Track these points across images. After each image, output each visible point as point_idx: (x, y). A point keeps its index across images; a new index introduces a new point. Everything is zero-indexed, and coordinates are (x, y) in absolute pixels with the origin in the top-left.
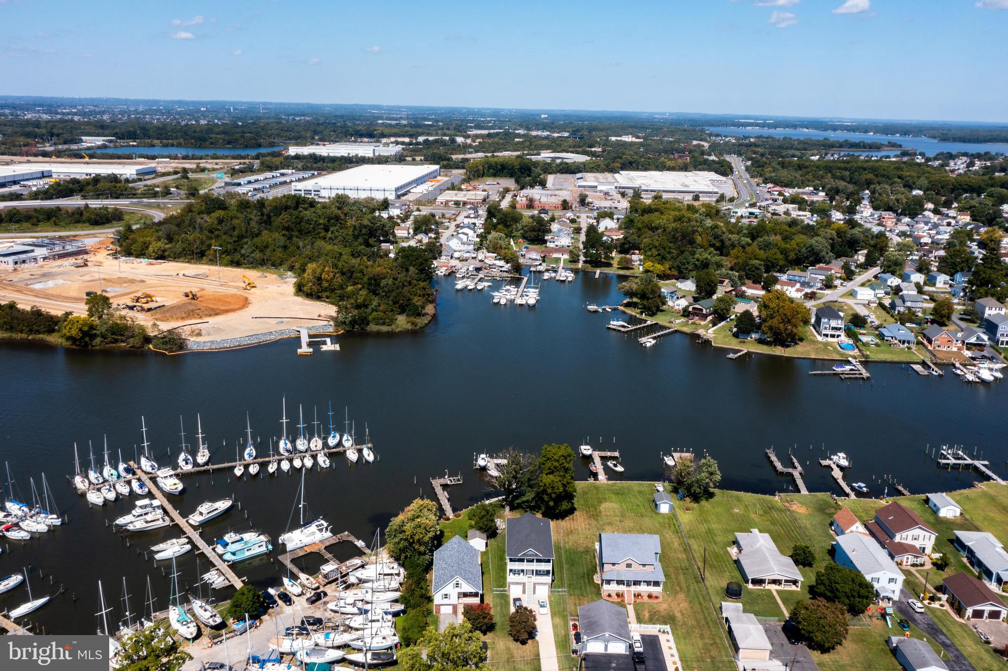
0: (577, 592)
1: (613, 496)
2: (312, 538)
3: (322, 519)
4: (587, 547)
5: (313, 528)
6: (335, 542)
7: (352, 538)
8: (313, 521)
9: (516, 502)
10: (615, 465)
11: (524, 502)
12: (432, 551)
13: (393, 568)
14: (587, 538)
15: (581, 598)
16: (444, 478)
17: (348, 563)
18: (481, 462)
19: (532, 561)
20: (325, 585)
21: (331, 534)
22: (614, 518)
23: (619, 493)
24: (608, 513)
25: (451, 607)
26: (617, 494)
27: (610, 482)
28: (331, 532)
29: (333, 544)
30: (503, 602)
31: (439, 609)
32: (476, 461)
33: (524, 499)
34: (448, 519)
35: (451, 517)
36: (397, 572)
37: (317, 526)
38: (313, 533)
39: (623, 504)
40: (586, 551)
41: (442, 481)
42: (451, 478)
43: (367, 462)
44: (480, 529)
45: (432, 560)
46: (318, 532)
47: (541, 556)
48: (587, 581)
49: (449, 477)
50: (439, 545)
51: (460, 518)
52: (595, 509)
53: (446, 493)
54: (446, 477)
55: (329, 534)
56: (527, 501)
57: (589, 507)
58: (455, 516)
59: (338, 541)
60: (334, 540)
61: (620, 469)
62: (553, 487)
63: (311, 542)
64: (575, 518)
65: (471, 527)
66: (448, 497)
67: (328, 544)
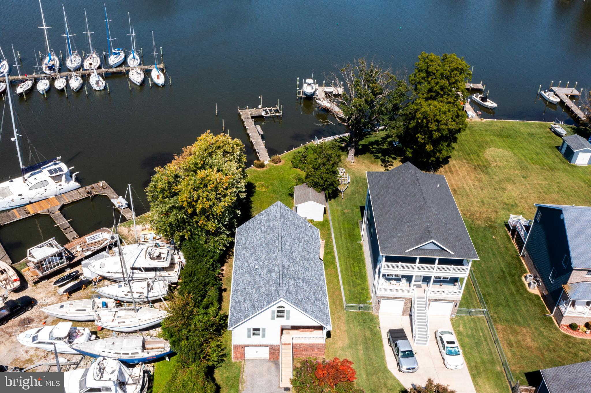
0: (504, 313)
1: (497, 139)
2: (41, 190)
3: (61, 160)
4: (489, 219)
5: (44, 174)
6: (80, 197)
7: (110, 193)
8: (45, 163)
9: (361, 142)
10: (484, 99)
11: (372, 144)
12: (231, 227)
13: (159, 257)
14: (483, 202)
15: (516, 327)
16: (257, 107)
17: (88, 238)
18: (307, 89)
19: (431, 261)
20: (36, 283)
21: (78, 185)
22: (512, 172)
23: (502, 135)
24: (499, 164)
25: (267, 349)
26: (500, 136)
27: (484, 120)
28: (77, 180)
29: (78, 201)
30: (368, 333)
31: (243, 354)
32: (301, 88)
33: (372, 139)
34: (262, 166)
35: (266, 163)
36: (166, 264)
37: (50, 172)
38: (44, 183)
39: (516, 151)
40: (491, 227)
41: (254, 112)
42: (267, 109)
43: (155, 85)
44: (315, 185)
45: (232, 244)
46: (51, 181)
47: (452, 254)
48: (513, 288)
49: (263, 107)
50: (247, 216)
51: (279, 164)
52: (478, 156)
53: (259, 127)
54: (260, 106)
55: (73, 184)
56: (376, 142)
57: (468, 154)
58: (273, 161)
59: (85, 195)
60: (82, 194)
61: (490, 104)
62: (438, 121)
63: (39, 197)
64: (453, 169)
65: (300, 181)
66: (262, 133)
67: (67, 200)
